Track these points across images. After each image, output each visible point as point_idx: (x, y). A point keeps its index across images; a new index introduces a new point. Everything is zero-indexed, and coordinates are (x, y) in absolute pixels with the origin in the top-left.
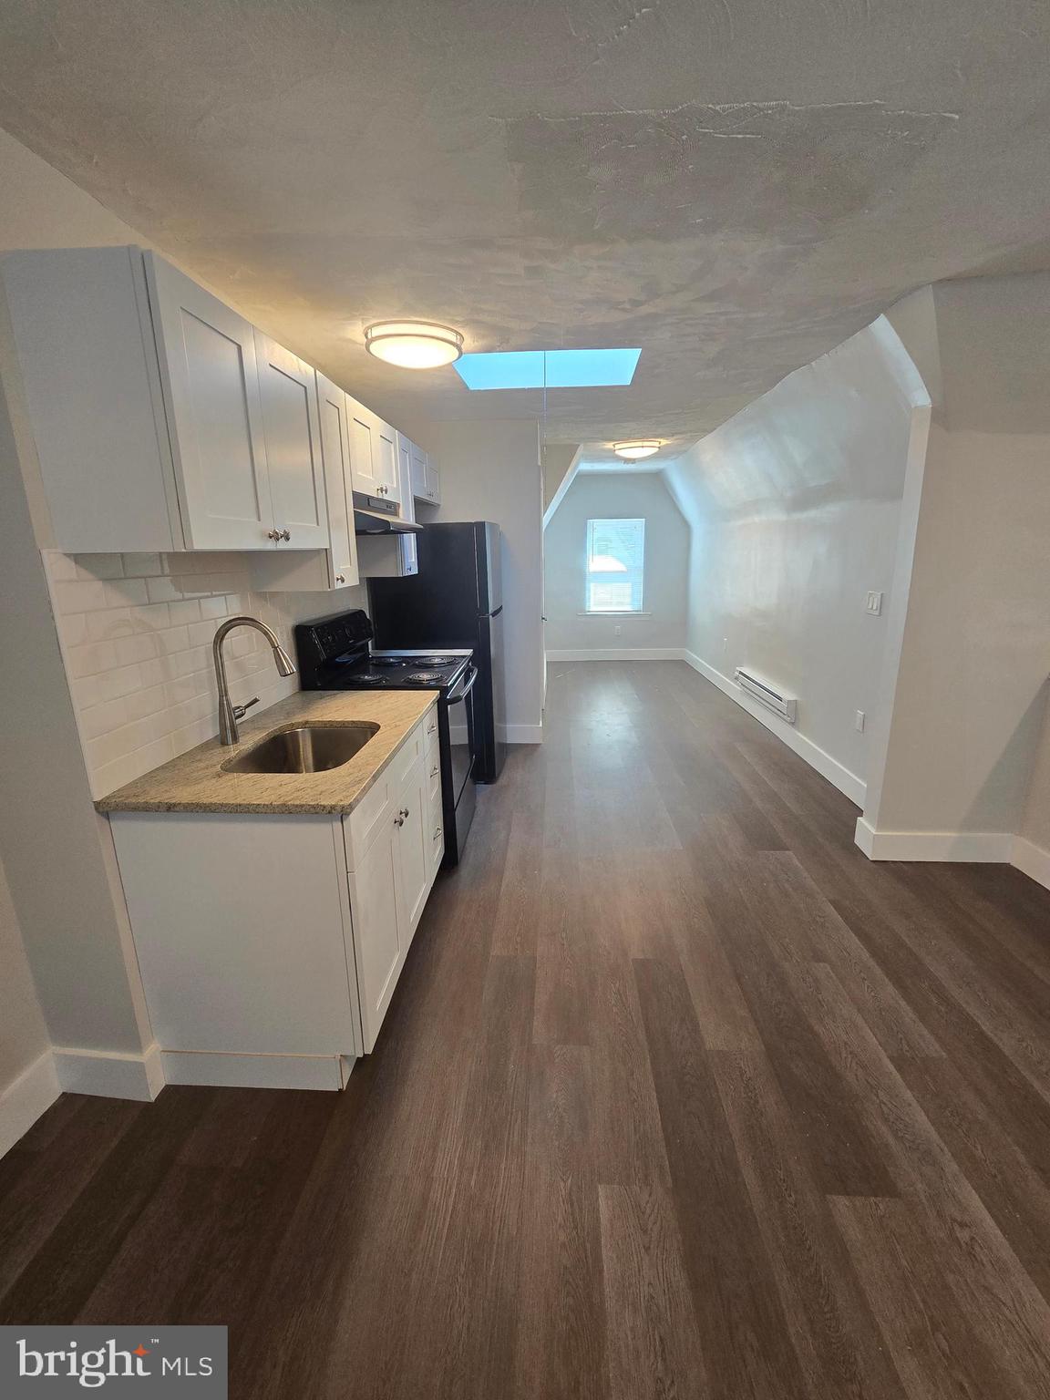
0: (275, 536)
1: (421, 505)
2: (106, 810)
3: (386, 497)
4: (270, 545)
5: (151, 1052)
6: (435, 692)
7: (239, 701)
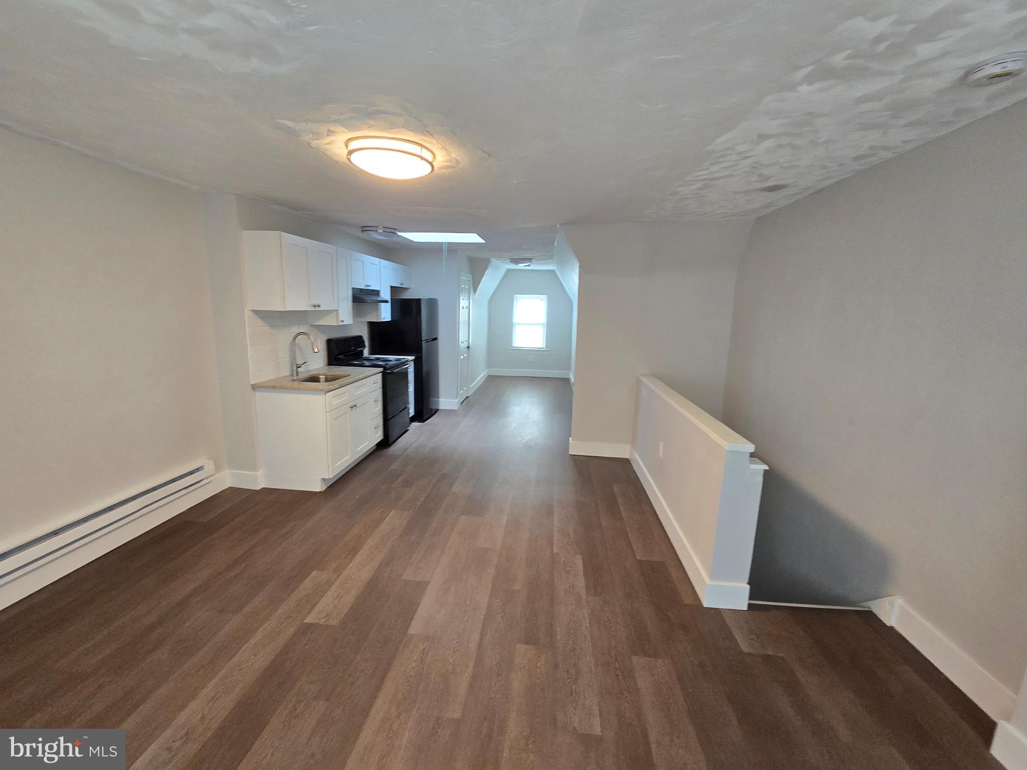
0: (315, 306)
1: (394, 289)
2: (254, 387)
3: (370, 288)
4: (313, 309)
5: (260, 473)
6: (381, 369)
7: (300, 362)
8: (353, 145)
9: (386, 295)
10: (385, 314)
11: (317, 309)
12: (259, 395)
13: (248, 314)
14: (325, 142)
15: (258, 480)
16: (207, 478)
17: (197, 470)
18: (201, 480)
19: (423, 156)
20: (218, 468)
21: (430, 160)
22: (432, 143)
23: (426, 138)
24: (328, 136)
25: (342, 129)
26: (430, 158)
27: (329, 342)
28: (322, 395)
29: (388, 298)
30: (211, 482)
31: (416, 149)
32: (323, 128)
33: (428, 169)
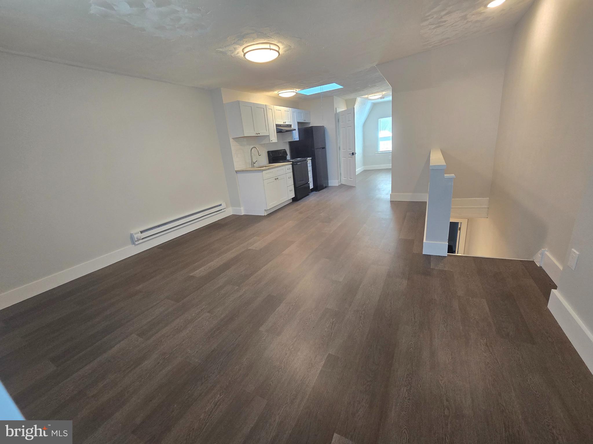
0: (257, 134)
2: (237, 172)
3: (286, 124)
5: (242, 208)
6: (291, 163)
7: (254, 161)
8: (245, 51)
9: (295, 126)
10: (296, 136)
11: (259, 135)
12: (240, 175)
13: (231, 140)
14: (236, 53)
15: (242, 212)
16: (223, 209)
17: (220, 205)
18: (221, 210)
19: (271, 48)
20: (227, 207)
21: (277, 50)
22: (273, 41)
23: (269, 40)
24: (235, 50)
25: (237, 46)
26: (277, 49)
27: (268, 152)
28: (260, 172)
29: (297, 128)
30: (225, 211)
31: (267, 46)
32: (231, 48)
33: (277, 54)
